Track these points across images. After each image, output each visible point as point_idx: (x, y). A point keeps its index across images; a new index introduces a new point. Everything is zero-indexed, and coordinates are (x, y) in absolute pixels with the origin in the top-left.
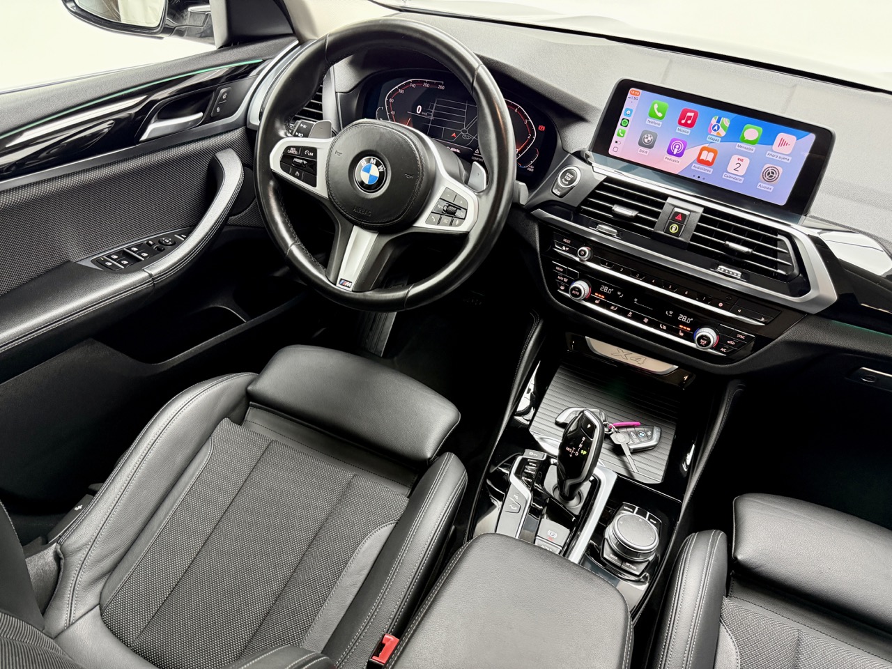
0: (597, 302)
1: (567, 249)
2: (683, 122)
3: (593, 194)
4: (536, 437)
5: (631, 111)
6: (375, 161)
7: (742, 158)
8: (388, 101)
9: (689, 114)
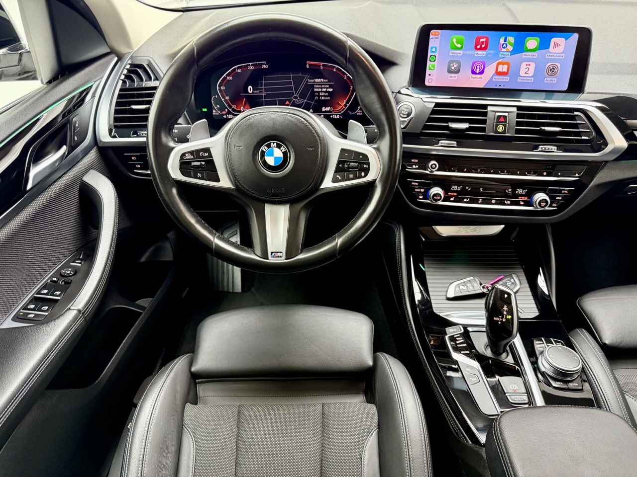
0: (452, 199)
1: (417, 167)
2: (479, 47)
4: (442, 315)
5: (436, 48)
6: (275, 144)
7: (529, 63)
8: (220, 89)
9: (481, 40)
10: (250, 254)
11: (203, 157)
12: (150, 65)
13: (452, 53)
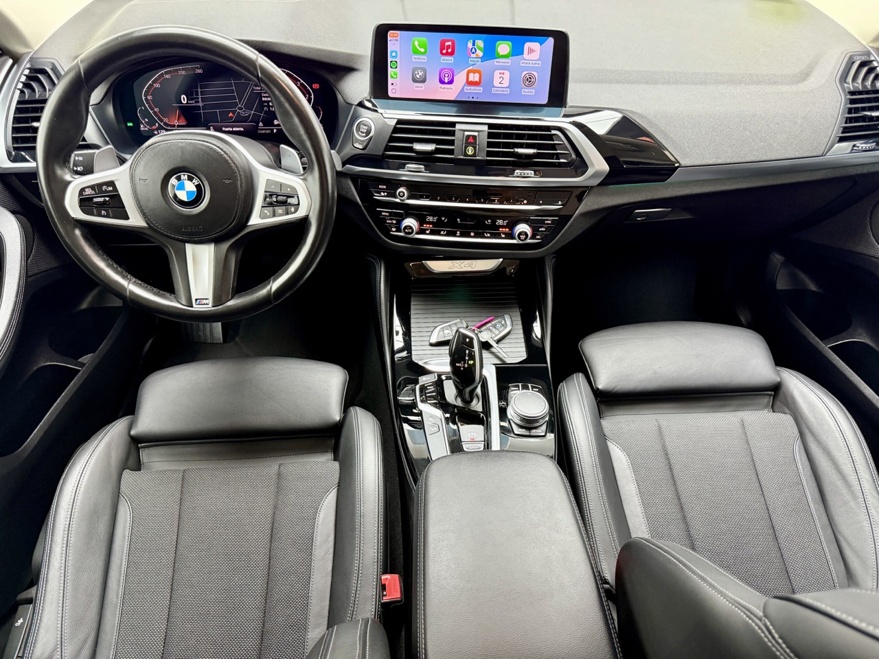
0: (428, 232)
1: (386, 194)
2: (444, 51)
3: (392, 139)
4: (421, 363)
5: (396, 52)
6: (186, 176)
7: (502, 71)
8: (146, 99)
9: (447, 44)
10: (171, 301)
11: (106, 191)
12: (54, 69)
13: (414, 58)
